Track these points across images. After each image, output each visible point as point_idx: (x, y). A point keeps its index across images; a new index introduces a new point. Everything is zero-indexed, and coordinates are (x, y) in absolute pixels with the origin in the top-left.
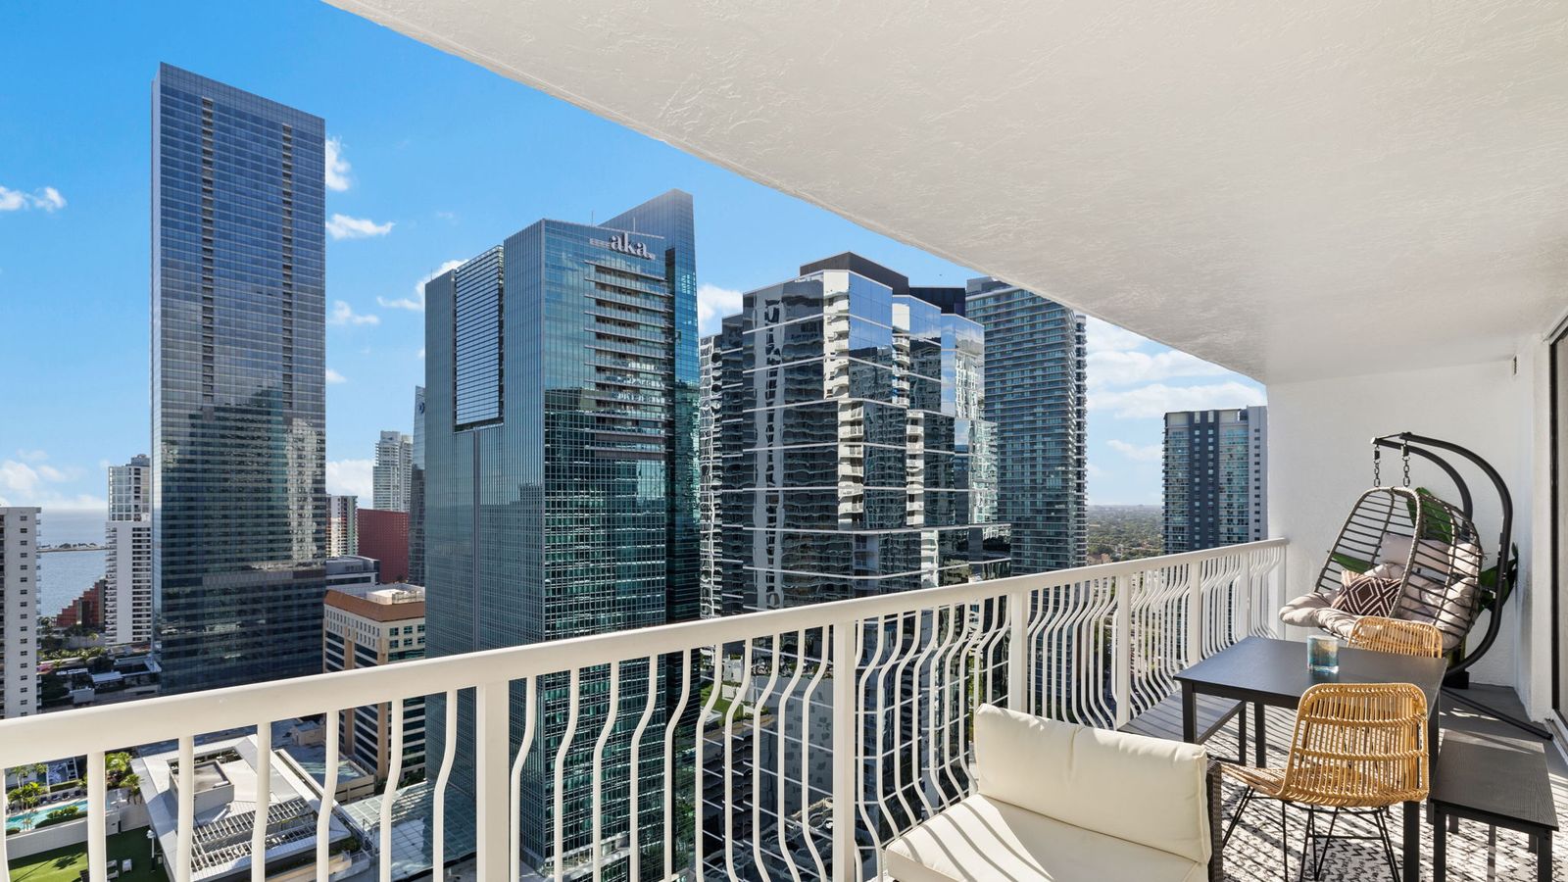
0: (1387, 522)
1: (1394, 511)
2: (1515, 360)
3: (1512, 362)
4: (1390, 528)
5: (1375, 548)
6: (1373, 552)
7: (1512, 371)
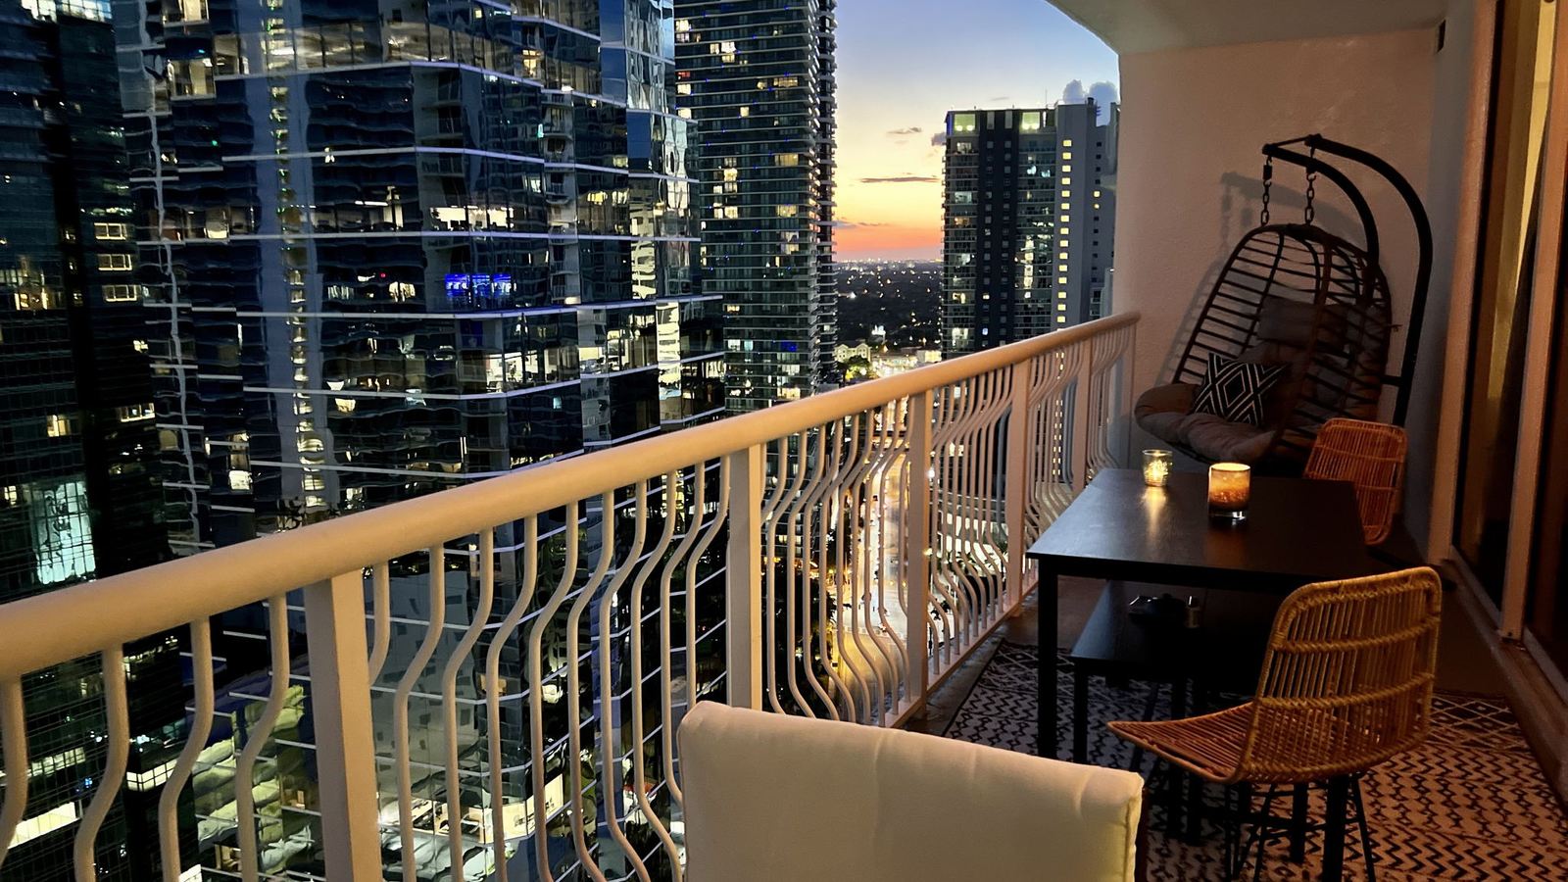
0: (1274, 268)
1: (1282, 264)
2: (1442, 28)
3: (1435, 31)
4: (1274, 290)
5: (1250, 322)
6: (1248, 327)
7: (1435, 43)
